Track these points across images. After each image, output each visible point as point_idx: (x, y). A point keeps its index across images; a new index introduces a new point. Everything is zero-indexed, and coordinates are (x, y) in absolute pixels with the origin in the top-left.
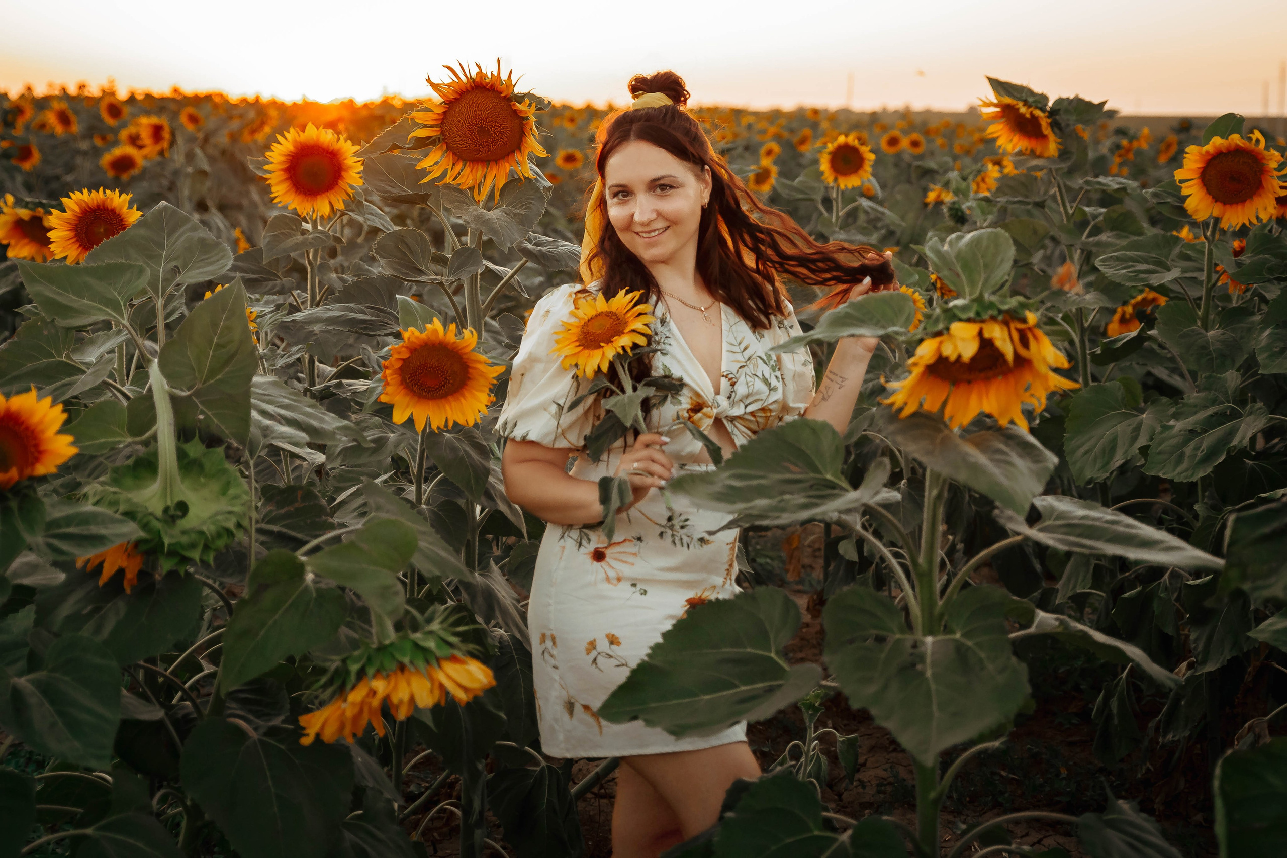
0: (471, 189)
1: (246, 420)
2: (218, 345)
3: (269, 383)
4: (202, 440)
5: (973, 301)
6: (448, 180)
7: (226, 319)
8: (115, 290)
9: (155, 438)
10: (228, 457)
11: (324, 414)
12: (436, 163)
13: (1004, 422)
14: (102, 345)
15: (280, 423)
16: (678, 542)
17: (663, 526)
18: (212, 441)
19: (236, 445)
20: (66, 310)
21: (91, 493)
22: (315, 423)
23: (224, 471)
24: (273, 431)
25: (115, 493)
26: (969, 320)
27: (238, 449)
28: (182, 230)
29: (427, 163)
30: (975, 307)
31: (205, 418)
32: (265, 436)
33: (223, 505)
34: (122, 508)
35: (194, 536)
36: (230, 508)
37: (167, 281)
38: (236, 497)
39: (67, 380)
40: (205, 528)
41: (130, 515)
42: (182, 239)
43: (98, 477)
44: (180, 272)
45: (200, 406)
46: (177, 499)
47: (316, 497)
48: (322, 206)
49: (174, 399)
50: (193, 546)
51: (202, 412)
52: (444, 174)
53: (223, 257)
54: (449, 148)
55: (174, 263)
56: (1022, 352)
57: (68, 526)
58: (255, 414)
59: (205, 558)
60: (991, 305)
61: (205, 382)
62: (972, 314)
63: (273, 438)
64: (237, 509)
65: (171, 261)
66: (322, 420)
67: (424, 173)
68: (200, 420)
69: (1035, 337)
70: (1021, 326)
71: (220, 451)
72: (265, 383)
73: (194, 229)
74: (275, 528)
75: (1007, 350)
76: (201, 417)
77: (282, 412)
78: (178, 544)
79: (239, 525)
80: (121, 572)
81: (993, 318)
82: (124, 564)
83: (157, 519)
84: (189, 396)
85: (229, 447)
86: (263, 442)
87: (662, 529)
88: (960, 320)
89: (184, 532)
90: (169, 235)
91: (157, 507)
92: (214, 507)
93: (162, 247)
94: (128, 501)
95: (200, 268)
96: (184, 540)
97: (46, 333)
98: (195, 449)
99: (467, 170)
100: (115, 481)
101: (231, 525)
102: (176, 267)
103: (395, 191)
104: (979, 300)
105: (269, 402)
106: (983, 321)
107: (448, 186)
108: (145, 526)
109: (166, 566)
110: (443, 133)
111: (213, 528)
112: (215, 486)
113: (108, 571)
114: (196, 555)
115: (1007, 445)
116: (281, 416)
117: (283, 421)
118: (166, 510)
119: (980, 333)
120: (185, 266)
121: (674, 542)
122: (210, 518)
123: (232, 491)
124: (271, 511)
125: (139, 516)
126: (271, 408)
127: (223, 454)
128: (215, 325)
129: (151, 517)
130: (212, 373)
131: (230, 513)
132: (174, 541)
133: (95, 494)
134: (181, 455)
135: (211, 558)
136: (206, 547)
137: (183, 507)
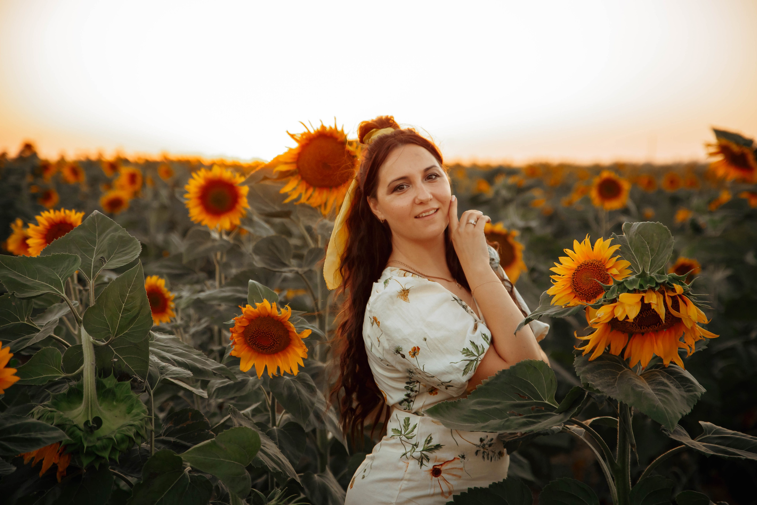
0: (320, 206)
1: (146, 361)
2: (125, 309)
3: (170, 339)
4: (115, 376)
5: (639, 277)
6: (303, 200)
7: (131, 292)
8: (57, 273)
9: (81, 374)
10: (133, 388)
11: (207, 360)
12: (294, 189)
13: (667, 363)
14: (58, 312)
15: (174, 365)
16: (486, 457)
17: (479, 446)
18: (123, 376)
19: (140, 379)
20: (22, 287)
21: (36, 412)
22: (199, 366)
23: (129, 397)
24: (167, 370)
25: (51, 411)
26: (634, 291)
27: (141, 382)
28: (108, 231)
29: (287, 189)
30: (639, 281)
31: (118, 361)
32: (162, 374)
33: (128, 420)
34: (56, 421)
35: (105, 441)
36: (132, 423)
37: (96, 268)
38: (138, 415)
39: (27, 336)
40: (113, 436)
41: (61, 426)
42: (108, 238)
43: (42, 402)
44: (105, 262)
45: (115, 353)
46: (94, 416)
47: (202, 416)
48: (226, 222)
49: (96, 347)
50: (104, 448)
51: (116, 357)
52: (300, 197)
53: (135, 249)
54: (303, 178)
55: (101, 255)
56: (674, 312)
57: (16, 433)
58: (153, 358)
59: (113, 457)
60: (652, 279)
61: (116, 336)
62: (636, 287)
63: (166, 375)
64: (136, 423)
65: (99, 253)
66: (204, 364)
67: (286, 195)
68: (115, 362)
69: (685, 302)
70: (672, 294)
71: (128, 383)
72: (166, 339)
73: (116, 230)
74: (172, 439)
75: (662, 312)
76: (116, 360)
77: (176, 357)
78: (94, 446)
79: (137, 434)
80: (54, 467)
81: (652, 289)
82: (56, 462)
83: (80, 429)
84: (107, 345)
85: (135, 380)
86: (160, 377)
87: (478, 448)
88: (629, 291)
89: (99, 439)
90: (100, 235)
91: (80, 421)
92: (122, 422)
93: (94, 243)
94: (61, 416)
95: (119, 257)
96: (99, 444)
97: (13, 304)
98: (110, 382)
99: (316, 194)
100: (55, 404)
101: (131, 434)
102: (102, 257)
103: (268, 209)
104: (643, 275)
105: (168, 351)
106: (645, 292)
107: (303, 205)
108: (71, 434)
109: (86, 462)
110: (298, 167)
111: (118, 435)
112: (123, 407)
113: (46, 466)
114: (106, 455)
115: (668, 378)
116: (175, 360)
117: (176, 364)
118: (86, 423)
119: (642, 299)
120: (109, 257)
121: (483, 457)
122: (117, 429)
123: (134, 411)
124: (170, 427)
125: (67, 427)
126: (168, 355)
127: (129, 386)
128: (123, 296)
129: (75, 428)
130: (122, 328)
131: (132, 425)
132: (91, 445)
133: (38, 413)
134: (99, 386)
135: (117, 457)
136: (114, 449)
137: (98, 421)
